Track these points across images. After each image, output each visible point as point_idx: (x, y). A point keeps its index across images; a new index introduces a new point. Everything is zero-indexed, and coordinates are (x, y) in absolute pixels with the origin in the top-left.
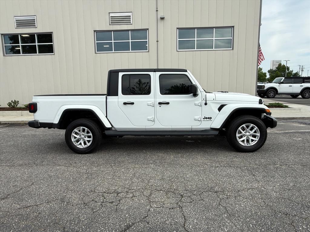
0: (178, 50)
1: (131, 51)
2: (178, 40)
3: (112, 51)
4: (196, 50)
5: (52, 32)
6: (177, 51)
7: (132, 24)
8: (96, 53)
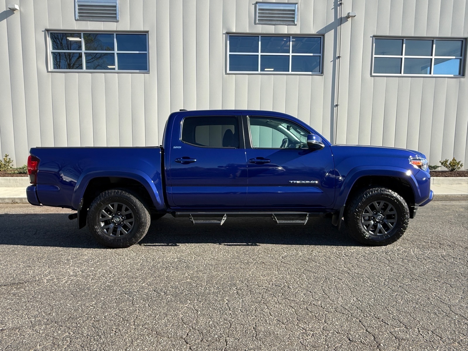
0: (373, 75)
1: (290, 72)
2: (374, 56)
3: (258, 71)
4: (402, 74)
5: (147, 32)
6: (371, 76)
7: (296, 25)
8: (226, 74)
